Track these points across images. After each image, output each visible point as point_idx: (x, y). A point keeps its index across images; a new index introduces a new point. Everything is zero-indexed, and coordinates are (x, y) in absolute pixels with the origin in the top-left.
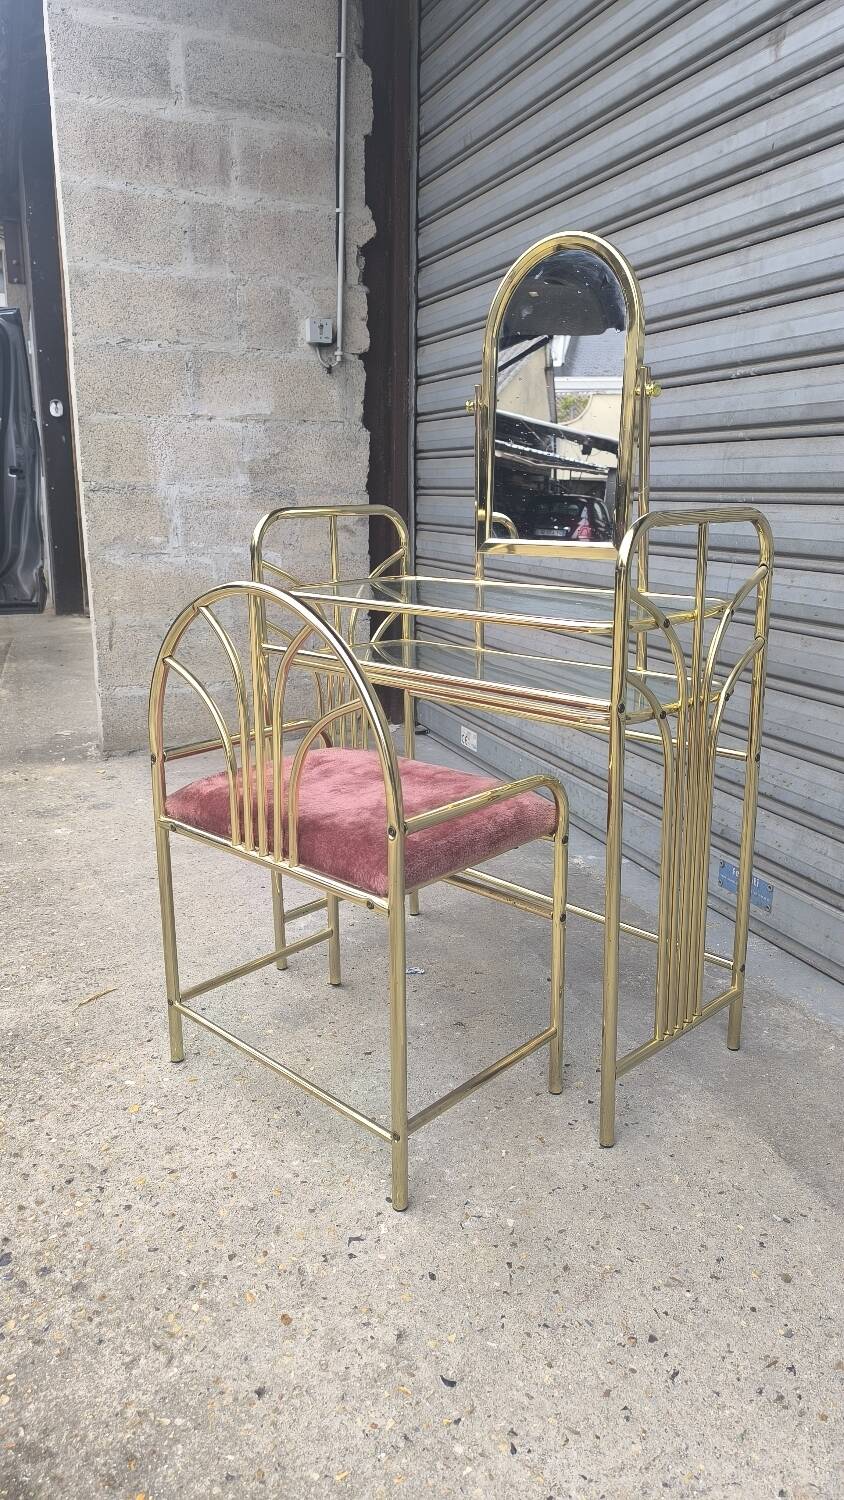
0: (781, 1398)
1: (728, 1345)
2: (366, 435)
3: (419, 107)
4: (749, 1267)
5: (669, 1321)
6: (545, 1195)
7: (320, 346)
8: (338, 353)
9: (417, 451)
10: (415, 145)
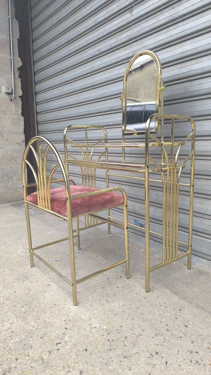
0: (197, 362)
1: (178, 350)
2: (22, 118)
3: (32, 33)
4: (175, 325)
5: (159, 347)
6: (113, 317)
7: (8, 94)
8: (13, 95)
9: (37, 123)
10: (32, 42)
